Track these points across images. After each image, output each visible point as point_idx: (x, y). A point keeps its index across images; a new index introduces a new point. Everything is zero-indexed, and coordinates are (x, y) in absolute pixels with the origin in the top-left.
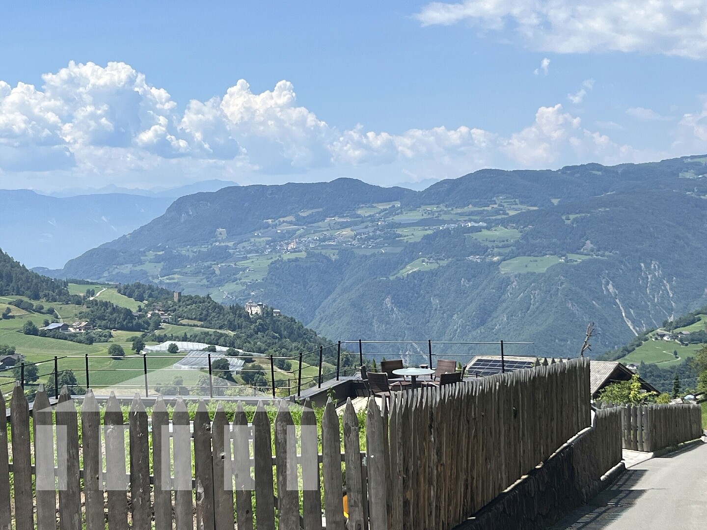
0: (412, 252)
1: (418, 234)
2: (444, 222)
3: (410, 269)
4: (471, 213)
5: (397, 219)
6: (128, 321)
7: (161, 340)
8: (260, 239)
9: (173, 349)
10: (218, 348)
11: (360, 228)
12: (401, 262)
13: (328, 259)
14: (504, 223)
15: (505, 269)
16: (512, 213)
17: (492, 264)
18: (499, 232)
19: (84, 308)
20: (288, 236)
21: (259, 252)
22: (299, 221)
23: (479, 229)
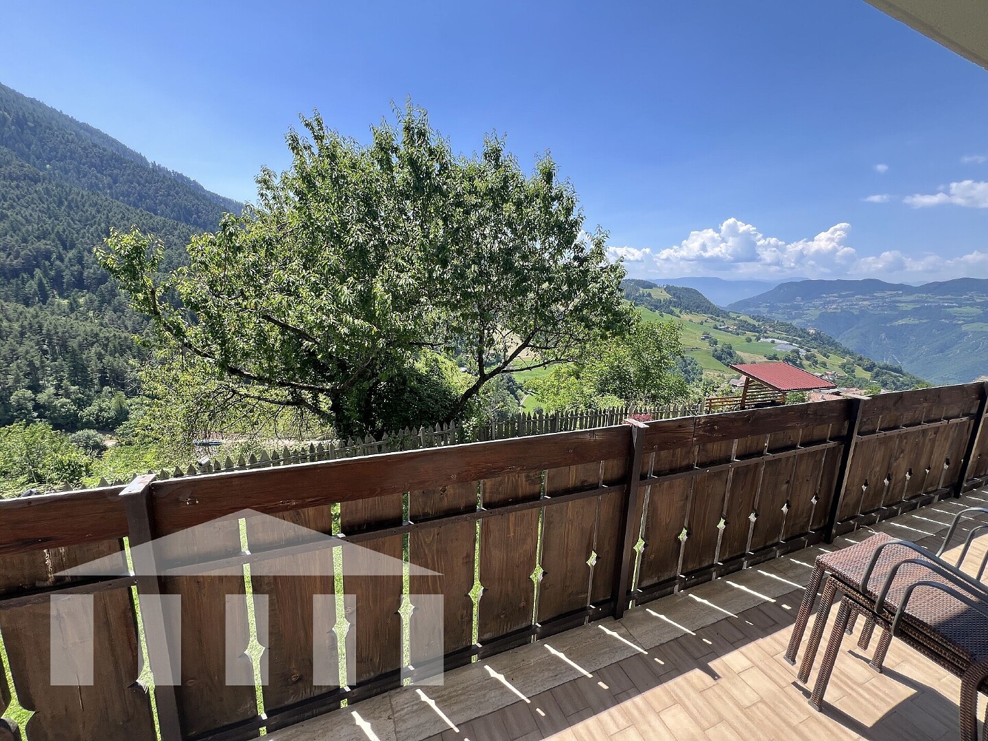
0: (904, 314)
1: (910, 307)
2: (928, 302)
3: (900, 322)
4: (949, 299)
5: (898, 299)
6: (754, 329)
7: (766, 338)
8: (817, 302)
9: (773, 342)
10: (793, 344)
11: (875, 302)
12: (896, 319)
13: (852, 314)
14: (972, 305)
15: (964, 328)
16: (978, 301)
17: (958, 324)
18: (967, 309)
19: (736, 322)
20: (834, 302)
21: (816, 307)
22: (840, 296)
23: (953, 307)
